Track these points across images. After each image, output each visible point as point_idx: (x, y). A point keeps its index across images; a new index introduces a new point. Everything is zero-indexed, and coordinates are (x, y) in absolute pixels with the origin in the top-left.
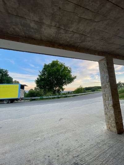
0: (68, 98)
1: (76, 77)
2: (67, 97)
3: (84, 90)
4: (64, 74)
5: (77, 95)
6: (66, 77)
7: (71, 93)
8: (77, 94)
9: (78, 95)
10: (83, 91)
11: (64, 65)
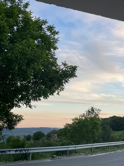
0: (30, 162)
1: (74, 69)
2: (25, 157)
3: (104, 129)
4: (23, 54)
5: (71, 152)
6: (28, 65)
7: (49, 136)
8: (72, 148)
9: (75, 152)
10: (100, 131)
11: (25, 13)
